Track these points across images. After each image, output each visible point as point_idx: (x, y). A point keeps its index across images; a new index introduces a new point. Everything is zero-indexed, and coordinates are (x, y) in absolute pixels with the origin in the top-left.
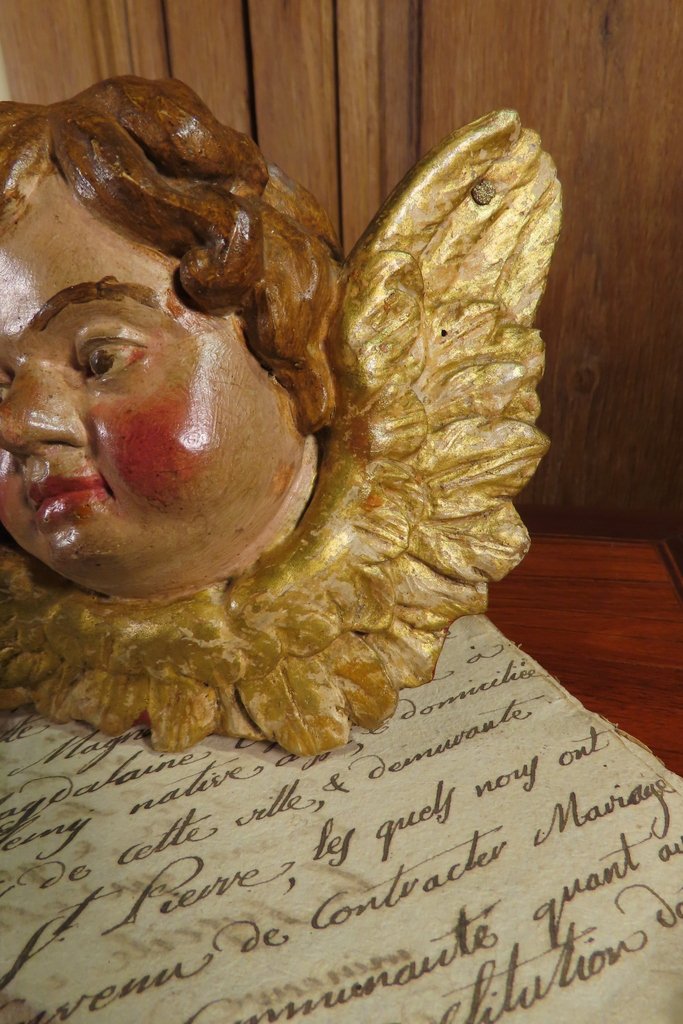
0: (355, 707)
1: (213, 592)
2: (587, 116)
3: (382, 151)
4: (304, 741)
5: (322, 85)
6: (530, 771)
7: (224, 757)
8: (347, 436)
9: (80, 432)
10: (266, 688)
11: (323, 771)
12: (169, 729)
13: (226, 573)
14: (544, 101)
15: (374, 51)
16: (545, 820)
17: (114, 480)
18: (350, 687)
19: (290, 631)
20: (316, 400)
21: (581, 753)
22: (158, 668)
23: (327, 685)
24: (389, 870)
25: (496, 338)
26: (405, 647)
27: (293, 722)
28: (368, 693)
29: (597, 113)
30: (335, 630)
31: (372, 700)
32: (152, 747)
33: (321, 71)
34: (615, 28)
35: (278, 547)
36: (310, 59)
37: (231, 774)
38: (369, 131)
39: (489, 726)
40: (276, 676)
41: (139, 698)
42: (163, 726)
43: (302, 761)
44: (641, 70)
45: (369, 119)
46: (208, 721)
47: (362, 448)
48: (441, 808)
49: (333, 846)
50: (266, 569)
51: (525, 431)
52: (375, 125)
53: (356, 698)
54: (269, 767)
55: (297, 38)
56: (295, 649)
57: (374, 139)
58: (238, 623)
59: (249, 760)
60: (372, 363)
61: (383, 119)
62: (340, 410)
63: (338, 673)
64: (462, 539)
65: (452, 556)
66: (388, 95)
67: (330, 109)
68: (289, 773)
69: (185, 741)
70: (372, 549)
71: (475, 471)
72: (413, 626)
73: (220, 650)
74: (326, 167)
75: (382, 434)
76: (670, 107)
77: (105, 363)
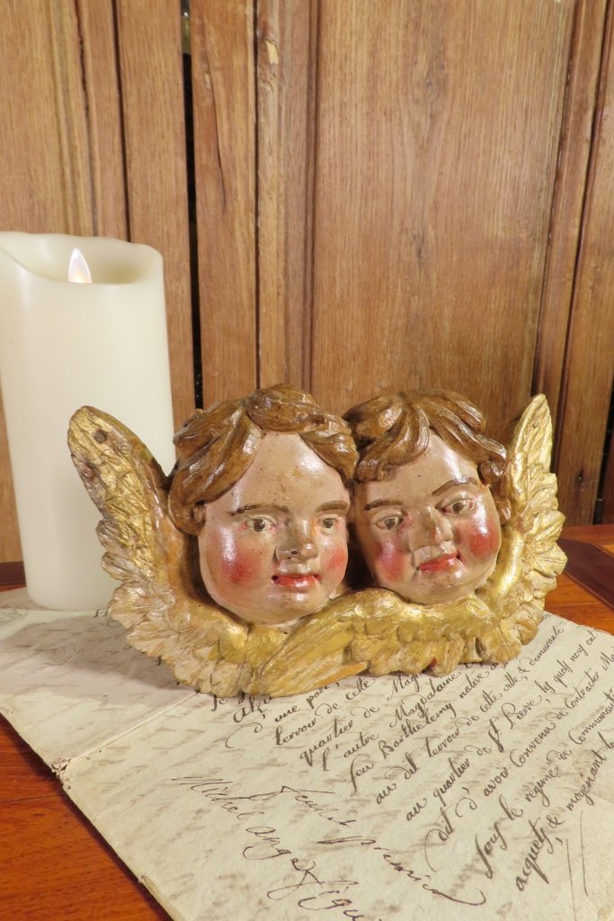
0: (524, 636)
1: (472, 595)
2: (411, 299)
3: (286, 306)
4: (507, 654)
5: (248, 263)
6: (581, 649)
7: (474, 672)
8: (516, 524)
9: (452, 536)
10: (493, 635)
11: (512, 667)
12: (448, 663)
13: (477, 587)
14: (388, 289)
15: (282, 247)
16: (602, 663)
17: (464, 552)
18: (521, 628)
19: (506, 608)
20: (507, 512)
21: (591, 640)
22: (456, 632)
23: (514, 628)
24: (571, 690)
25: (543, 479)
26: (534, 607)
27: (503, 647)
28: (529, 629)
29: (417, 298)
30: (518, 604)
31: (529, 631)
32: (435, 676)
33: (248, 254)
34: (423, 254)
35: (493, 573)
36: (240, 246)
37: (478, 677)
38: (278, 294)
39: (554, 638)
40: (498, 629)
41: (431, 652)
42: (445, 662)
43: (500, 665)
44: (438, 279)
45: (279, 287)
46: (458, 659)
47: (520, 528)
48: (566, 668)
49: (546, 688)
50: (493, 581)
51: (559, 514)
52: (283, 291)
53: (524, 632)
54: (490, 671)
55: (232, 233)
56: (504, 615)
57: (281, 298)
58: (492, 605)
59: (483, 670)
60: (522, 497)
61: (287, 286)
62: (513, 514)
63: (518, 623)
64: (547, 559)
65: (545, 567)
66: (291, 272)
67: (253, 278)
68: (499, 671)
69: (454, 666)
70: (526, 569)
71: (548, 532)
72: (536, 598)
73: (486, 619)
74: (250, 314)
75: (525, 524)
76: (454, 299)
77: (457, 508)
